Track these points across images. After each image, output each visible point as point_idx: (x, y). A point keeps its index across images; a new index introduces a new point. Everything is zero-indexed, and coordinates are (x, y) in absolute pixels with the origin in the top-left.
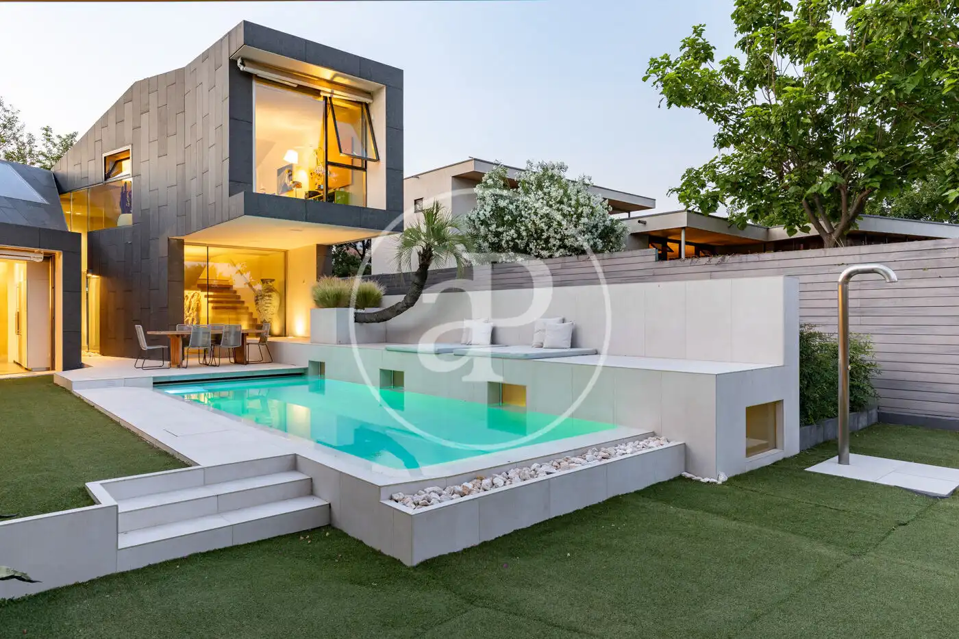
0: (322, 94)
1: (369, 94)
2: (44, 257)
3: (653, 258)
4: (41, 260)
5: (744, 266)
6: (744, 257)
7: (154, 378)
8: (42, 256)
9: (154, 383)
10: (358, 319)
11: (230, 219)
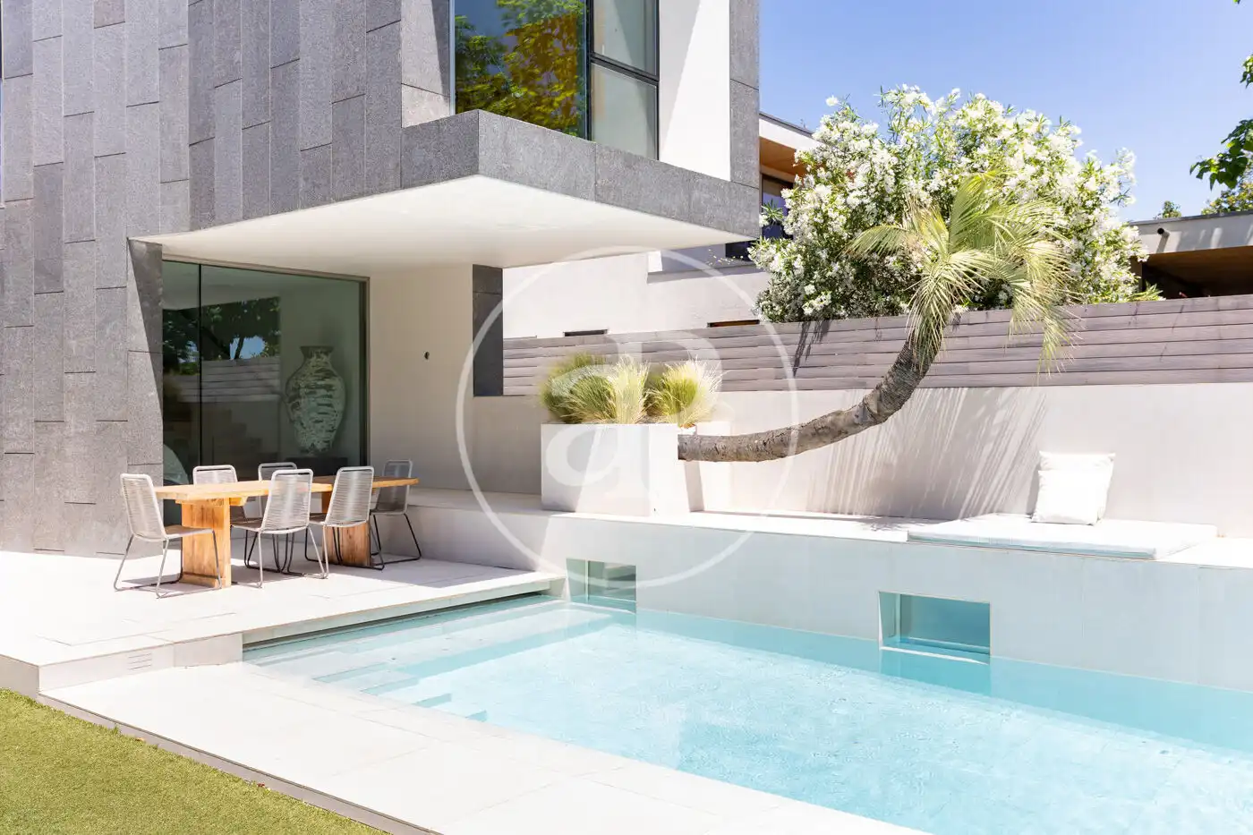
7: (244, 636)
9: (244, 649)
10: (688, 452)
11: (405, 185)
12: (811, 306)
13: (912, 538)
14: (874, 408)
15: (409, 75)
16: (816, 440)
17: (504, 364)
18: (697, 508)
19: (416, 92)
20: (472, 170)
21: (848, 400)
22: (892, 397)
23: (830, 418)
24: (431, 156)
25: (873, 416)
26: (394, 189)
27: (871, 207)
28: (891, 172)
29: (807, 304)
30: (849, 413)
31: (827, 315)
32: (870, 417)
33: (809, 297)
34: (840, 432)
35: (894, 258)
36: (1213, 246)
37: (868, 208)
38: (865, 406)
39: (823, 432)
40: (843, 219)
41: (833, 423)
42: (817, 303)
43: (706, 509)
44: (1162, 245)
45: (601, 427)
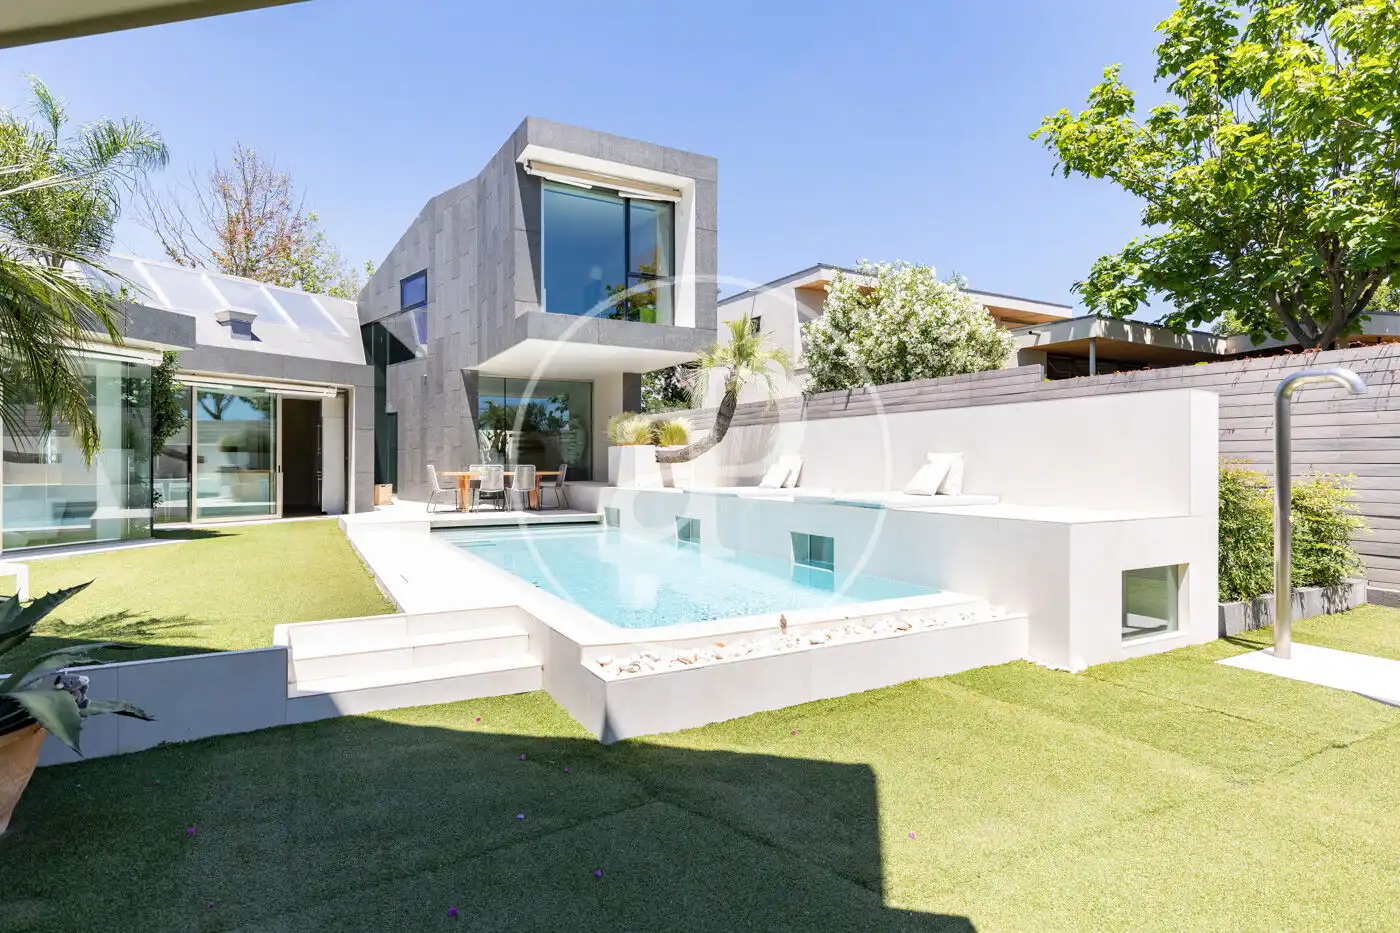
0: (621, 195)
1: (677, 191)
2: (338, 393)
3: (1038, 377)
4: (334, 396)
5: (1164, 383)
6: (1163, 371)
7: (431, 523)
8: (335, 391)
9: (432, 529)
10: (660, 458)
15: (518, 296)
18: (669, 485)
19: (522, 303)
36: (1070, 339)
44: (1037, 341)
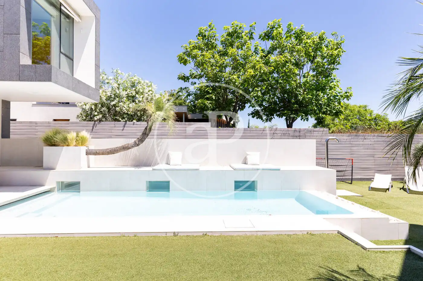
1: (79, 16)
10: (88, 153)
11: (20, 80)
12: (97, 118)
13: (153, 170)
14: (137, 143)
15: (21, 50)
16: (123, 150)
17: (10, 128)
18: (89, 167)
19: (23, 55)
20: (50, 80)
21: (132, 141)
22: (141, 140)
23: (127, 145)
24: (32, 74)
25: (137, 144)
26: (17, 81)
27: (113, 96)
28: (117, 88)
29: (95, 117)
30: (131, 144)
31: (100, 120)
32: (136, 145)
33: (96, 115)
34: (129, 148)
35: (119, 108)
37: (112, 96)
38: (135, 142)
39: (125, 148)
40: (105, 98)
41: (128, 146)
42: (98, 117)
43: (90, 167)
45: (65, 148)
